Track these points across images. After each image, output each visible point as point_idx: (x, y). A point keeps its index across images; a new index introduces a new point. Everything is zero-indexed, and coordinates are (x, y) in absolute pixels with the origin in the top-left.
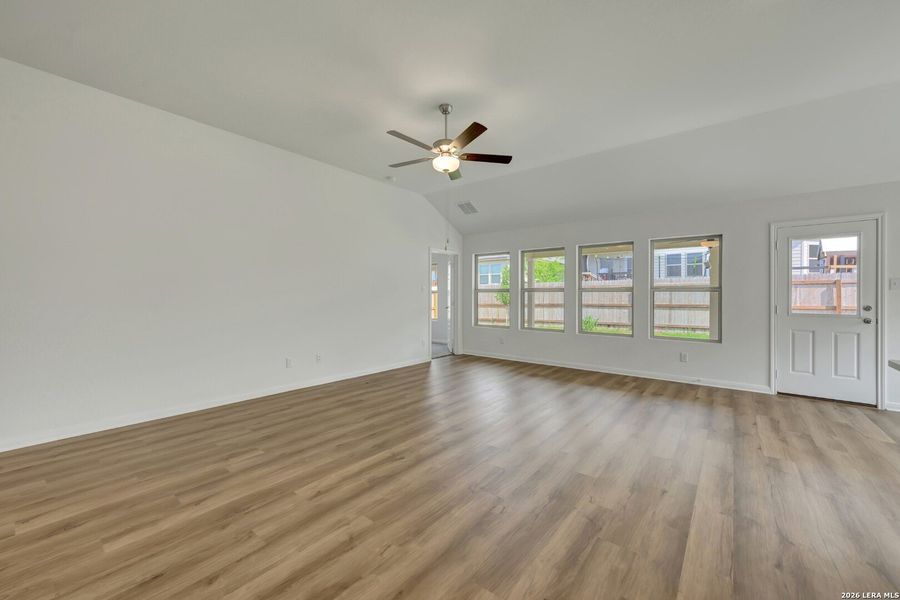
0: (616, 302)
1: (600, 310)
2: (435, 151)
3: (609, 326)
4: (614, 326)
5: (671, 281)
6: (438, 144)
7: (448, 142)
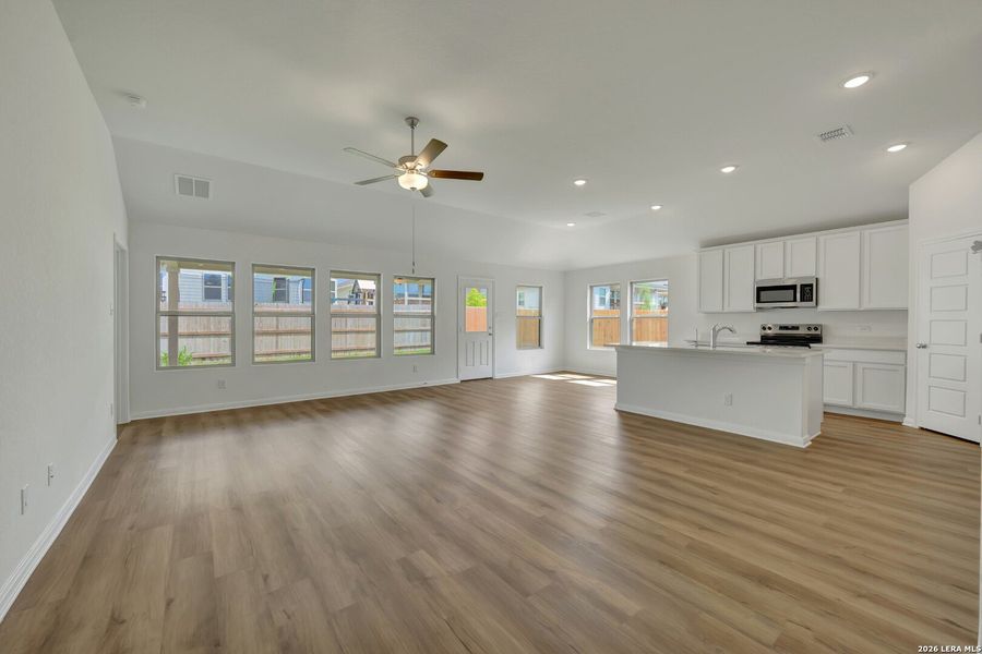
0: (213, 330)
1: (190, 339)
2: (400, 169)
3: (204, 359)
4: (211, 358)
5: (278, 307)
6: (403, 160)
7: (413, 158)
